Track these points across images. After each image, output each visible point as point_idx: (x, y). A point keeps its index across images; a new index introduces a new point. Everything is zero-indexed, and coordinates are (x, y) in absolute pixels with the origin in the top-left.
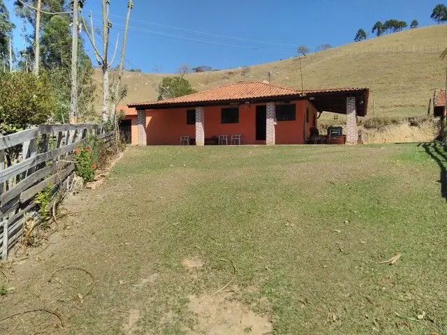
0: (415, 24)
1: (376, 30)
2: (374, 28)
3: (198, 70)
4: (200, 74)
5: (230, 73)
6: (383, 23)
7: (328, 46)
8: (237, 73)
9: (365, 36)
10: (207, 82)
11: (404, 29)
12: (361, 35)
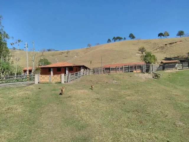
0: (125, 39)
1: (114, 40)
2: (113, 39)
3: (49, 50)
4: (50, 52)
5: (62, 53)
6: (116, 37)
7: (98, 44)
8: (65, 52)
9: (111, 41)
10: (53, 56)
11: (122, 40)
12: (109, 41)
